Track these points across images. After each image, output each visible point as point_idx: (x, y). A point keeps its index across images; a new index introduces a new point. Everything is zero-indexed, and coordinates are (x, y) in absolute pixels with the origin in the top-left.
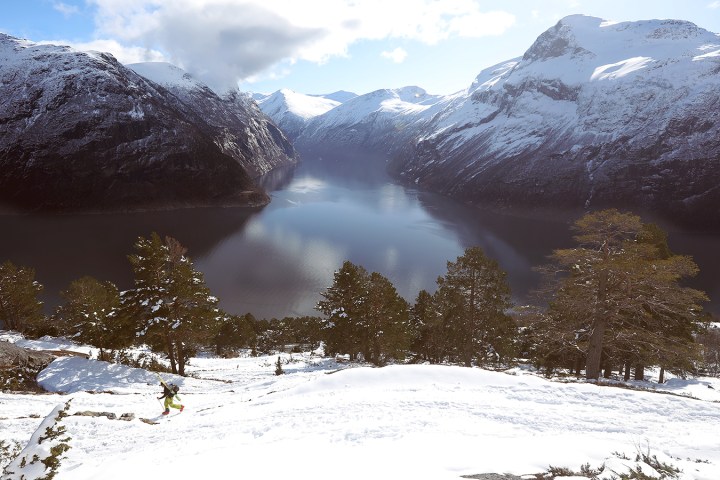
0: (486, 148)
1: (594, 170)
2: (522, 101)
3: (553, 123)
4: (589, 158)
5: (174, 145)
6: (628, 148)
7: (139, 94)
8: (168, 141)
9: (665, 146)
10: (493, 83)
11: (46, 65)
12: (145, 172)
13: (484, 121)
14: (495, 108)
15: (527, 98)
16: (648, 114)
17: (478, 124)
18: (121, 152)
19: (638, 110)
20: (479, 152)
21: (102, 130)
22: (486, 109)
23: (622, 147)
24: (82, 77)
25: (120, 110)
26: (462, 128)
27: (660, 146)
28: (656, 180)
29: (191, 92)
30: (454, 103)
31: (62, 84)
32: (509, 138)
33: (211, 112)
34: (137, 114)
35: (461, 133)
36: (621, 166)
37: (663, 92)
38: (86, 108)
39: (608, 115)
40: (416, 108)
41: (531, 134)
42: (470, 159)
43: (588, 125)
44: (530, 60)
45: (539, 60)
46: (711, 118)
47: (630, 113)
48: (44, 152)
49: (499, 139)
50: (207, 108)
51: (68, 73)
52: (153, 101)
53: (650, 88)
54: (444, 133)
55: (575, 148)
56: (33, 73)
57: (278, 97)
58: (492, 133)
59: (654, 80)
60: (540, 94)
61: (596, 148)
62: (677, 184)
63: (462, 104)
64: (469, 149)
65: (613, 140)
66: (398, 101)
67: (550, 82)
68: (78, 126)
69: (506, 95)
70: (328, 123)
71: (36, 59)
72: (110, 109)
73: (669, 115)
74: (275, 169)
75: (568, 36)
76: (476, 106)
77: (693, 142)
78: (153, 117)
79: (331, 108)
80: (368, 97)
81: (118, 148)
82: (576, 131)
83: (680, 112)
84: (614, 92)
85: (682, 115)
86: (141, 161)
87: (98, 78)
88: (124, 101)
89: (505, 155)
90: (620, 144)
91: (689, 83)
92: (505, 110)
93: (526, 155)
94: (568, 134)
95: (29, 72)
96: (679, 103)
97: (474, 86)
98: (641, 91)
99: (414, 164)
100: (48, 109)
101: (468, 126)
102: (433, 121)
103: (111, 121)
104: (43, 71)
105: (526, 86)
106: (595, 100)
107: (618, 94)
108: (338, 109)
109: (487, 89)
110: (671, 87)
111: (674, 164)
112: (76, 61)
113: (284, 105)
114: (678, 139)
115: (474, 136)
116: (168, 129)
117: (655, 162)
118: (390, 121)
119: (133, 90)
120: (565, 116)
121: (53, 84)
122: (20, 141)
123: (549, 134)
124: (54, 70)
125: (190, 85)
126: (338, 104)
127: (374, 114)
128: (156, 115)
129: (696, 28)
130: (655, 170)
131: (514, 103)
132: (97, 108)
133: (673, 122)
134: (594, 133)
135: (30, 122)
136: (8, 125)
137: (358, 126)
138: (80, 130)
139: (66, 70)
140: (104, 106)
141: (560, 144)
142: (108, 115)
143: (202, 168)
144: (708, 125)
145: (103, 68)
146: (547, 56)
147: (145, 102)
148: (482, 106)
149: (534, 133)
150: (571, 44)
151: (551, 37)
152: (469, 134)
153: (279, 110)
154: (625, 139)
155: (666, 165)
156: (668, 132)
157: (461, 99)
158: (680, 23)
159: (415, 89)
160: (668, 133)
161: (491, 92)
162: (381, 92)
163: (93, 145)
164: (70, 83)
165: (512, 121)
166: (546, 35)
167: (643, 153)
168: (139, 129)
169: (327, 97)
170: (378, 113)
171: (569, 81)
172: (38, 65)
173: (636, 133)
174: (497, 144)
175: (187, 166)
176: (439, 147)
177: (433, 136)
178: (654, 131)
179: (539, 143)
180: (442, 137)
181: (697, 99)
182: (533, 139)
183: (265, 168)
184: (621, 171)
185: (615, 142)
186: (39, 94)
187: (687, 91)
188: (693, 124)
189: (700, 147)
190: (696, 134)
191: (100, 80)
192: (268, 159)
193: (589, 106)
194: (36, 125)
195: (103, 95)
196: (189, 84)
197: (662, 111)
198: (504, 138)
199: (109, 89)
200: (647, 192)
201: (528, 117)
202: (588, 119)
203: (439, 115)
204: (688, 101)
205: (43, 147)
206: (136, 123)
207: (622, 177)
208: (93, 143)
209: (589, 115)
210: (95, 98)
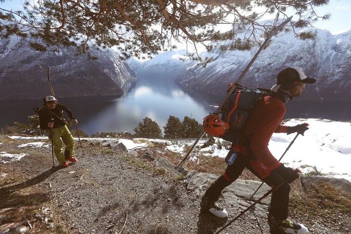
0: (214, 70)
1: (258, 77)
3: (241, 59)
4: (256, 72)
5: (77, 67)
6: (271, 68)
8: (75, 65)
12: (64, 79)
14: (217, 55)
16: (278, 54)
18: (51, 70)
19: (274, 52)
20: (211, 72)
21: (41, 60)
23: (269, 68)
25: (50, 51)
32: (224, 66)
33: (97, 56)
34: (59, 53)
36: (269, 75)
37: (283, 46)
38: (32, 50)
39: (263, 55)
41: (232, 64)
42: (208, 75)
46: (302, 56)
47: (272, 54)
48: (10, 70)
49: (220, 67)
52: (67, 48)
53: (279, 44)
55: (250, 68)
58: (217, 64)
59: (280, 41)
61: (259, 68)
64: (208, 71)
65: (265, 65)
66: (178, 55)
68: (28, 58)
70: (150, 64)
73: (286, 54)
74: (128, 81)
78: (67, 55)
80: (166, 53)
83: (290, 52)
85: (291, 54)
86: (62, 74)
89: (222, 73)
90: (268, 66)
92: (221, 56)
93: (231, 72)
96: (290, 49)
98: (275, 45)
99: (186, 78)
100: (12, 50)
103: (45, 56)
110: (287, 43)
114: (290, 64)
116: (75, 60)
120: (245, 56)
121: (15, 38)
123: (239, 63)
127: (168, 60)
128: (69, 54)
131: (225, 52)
133: (288, 57)
134: (258, 62)
135: (3, 56)
137: (163, 65)
138: (29, 60)
143: (92, 78)
144: (301, 58)
147: (63, 48)
148: (212, 54)
149: (233, 63)
154: (270, 64)
159: (185, 51)
160: (286, 62)
163: (36, 67)
165: (224, 59)
167: (277, 69)
168: (60, 60)
170: (170, 60)
173: (274, 62)
174: (219, 69)
175: (85, 77)
176: (195, 71)
177: (193, 67)
178: (281, 61)
179: (236, 67)
180: (196, 67)
181: (296, 48)
182: (233, 66)
183: (123, 81)
184: (269, 77)
186: (8, 42)
187: (293, 45)
188: (295, 58)
190: (297, 62)
192: (124, 77)
194: (6, 57)
197: (284, 53)
198: (222, 66)
201: (231, 58)
204: (293, 49)
205: (9, 67)
206: (59, 57)
207: (269, 79)
208: (37, 65)
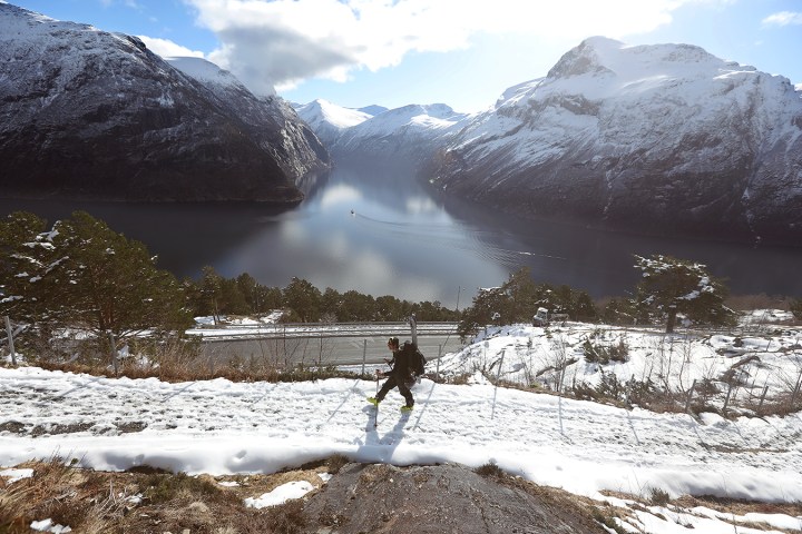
0: (510, 158)
1: (613, 178)
2: (545, 115)
3: (574, 135)
4: (609, 168)
5: (205, 135)
6: (645, 160)
7: (168, 81)
8: (200, 131)
9: (678, 159)
10: (517, 100)
11: (64, 42)
12: (175, 161)
13: (509, 134)
14: (520, 123)
15: (550, 113)
16: (664, 128)
17: (504, 137)
18: (149, 140)
19: (655, 124)
20: (504, 161)
21: (128, 114)
22: (511, 123)
23: (639, 158)
24: (105, 57)
25: (147, 96)
26: (488, 140)
27: (674, 158)
28: (668, 191)
29: (226, 89)
30: (481, 117)
31: (82, 64)
32: (532, 149)
33: (246, 111)
34: (166, 101)
35: (487, 144)
36: (638, 176)
37: (678, 109)
38: (109, 91)
39: (627, 128)
40: (444, 123)
41: (554, 146)
42: (496, 167)
43: (608, 138)
44: (554, 78)
45: (562, 78)
46: (720, 135)
47: (648, 127)
48: (62, 134)
49: (523, 150)
50: (244, 107)
51: (89, 52)
52: (184, 90)
53: (667, 104)
54: (471, 144)
55: (596, 158)
56: (50, 50)
57: (315, 106)
58: (516, 144)
59: (671, 98)
60: (563, 109)
61: (615, 159)
62: (687, 194)
63: (488, 118)
64: (494, 159)
65: (632, 151)
66: (427, 117)
67: (573, 97)
68: (101, 108)
69: (530, 110)
70: (362, 134)
71: (53, 35)
72: (137, 95)
73: (683, 130)
74: (310, 172)
75: (591, 55)
76: (501, 119)
77: (703, 156)
78: (182, 106)
79: (365, 120)
80: (399, 111)
81: (146, 135)
82: (597, 142)
83: (693, 126)
84: (633, 107)
85: (695, 131)
86: (171, 150)
87: (123, 59)
88: (152, 87)
89: (529, 164)
90: (637, 155)
91: (701, 102)
92: (528, 125)
93: (550, 164)
94: (590, 145)
95: (45, 48)
96: (693, 119)
97: (499, 102)
98: (659, 106)
99: (442, 172)
100: (66, 89)
101: (494, 138)
102: (461, 133)
103: (137, 106)
104: (61, 48)
105: (550, 101)
106: (616, 114)
107: (638, 109)
108: (371, 121)
109: (512, 105)
110: (685, 104)
111: (686, 176)
112: (99, 40)
113: (321, 114)
114: (690, 153)
115: (500, 147)
116: (199, 119)
117: (669, 174)
118: (420, 134)
119: (161, 77)
120: (586, 128)
121: (72, 63)
122: (34, 121)
123: (572, 145)
124: (73, 48)
125: (226, 82)
126: (370, 116)
127: (403, 127)
128: (187, 104)
129: (706, 53)
130: (668, 181)
131: (537, 117)
132: (122, 91)
133: (687, 136)
134: (614, 144)
135: (46, 102)
136: (21, 103)
137: (390, 138)
138: (102, 113)
139: (87, 49)
140: (129, 90)
141: (581, 155)
142: (134, 100)
143: (235, 161)
144: (717, 141)
145: (129, 50)
146: (570, 74)
147: (175, 90)
148: (507, 120)
149: (556, 144)
150: (593, 63)
151: (575, 56)
152: (494, 145)
153: (315, 119)
154: (642, 151)
155: (678, 176)
156: (681, 145)
157: (487, 114)
158: (693, 48)
159: (442, 106)
160: (681, 147)
161: (516, 107)
162: (412, 106)
163: (117, 130)
164: (91, 64)
165: (535, 134)
166: (570, 54)
167: (658, 164)
168: (168, 117)
169: (360, 110)
170: (408, 127)
171: (591, 97)
172: (55, 41)
173: (653, 145)
174: (521, 155)
175: (220, 158)
176: (466, 157)
177: (461, 146)
178: (669, 145)
179: (562, 154)
180: (468, 148)
181: (708, 116)
182: (556, 150)
183: (301, 170)
184: (638, 181)
185: (633, 154)
186: (57, 72)
187: (699, 110)
188: (704, 140)
189: (708, 161)
190: (706, 149)
191: (124, 62)
192: (303, 162)
193: (610, 119)
194: (52, 105)
195: (129, 79)
196: (224, 80)
197: (677, 126)
198: (528, 149)
199: (135, 72)
200: (660, 201)
201: (550, 130)
202: (609, 131)
203: (466, 128)
204: (700, 118)
205: (60, 128)
206: (165, 111)
207: (638, 186)
208: (118, 127)
209: (609, 128)
210: (119, 81)
